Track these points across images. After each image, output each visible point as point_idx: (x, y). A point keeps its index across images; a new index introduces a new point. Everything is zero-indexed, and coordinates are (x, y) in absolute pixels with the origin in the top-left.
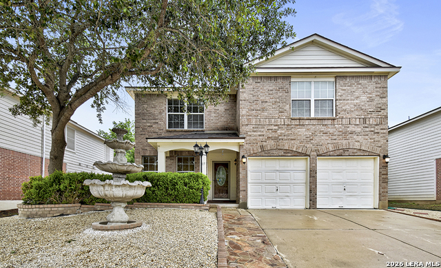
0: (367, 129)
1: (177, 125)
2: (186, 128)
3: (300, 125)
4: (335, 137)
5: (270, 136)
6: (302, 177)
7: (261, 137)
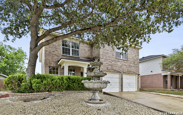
0: (135, 66)
1: (66, 53)
2: (71, 55)
3: (118, 61)
4: (127, 67)
5: (110, 64)
6: (118, 80)
7: (107, 64)
